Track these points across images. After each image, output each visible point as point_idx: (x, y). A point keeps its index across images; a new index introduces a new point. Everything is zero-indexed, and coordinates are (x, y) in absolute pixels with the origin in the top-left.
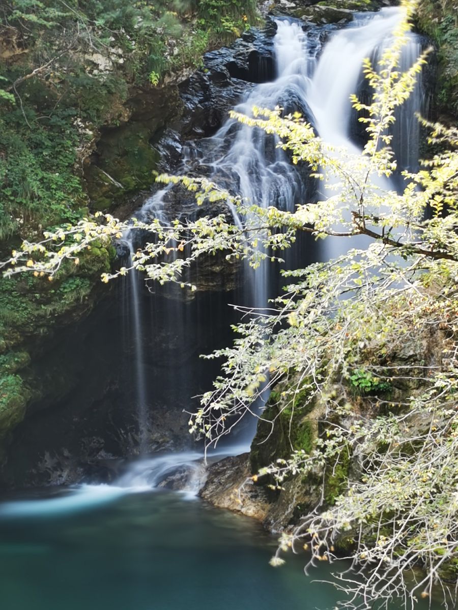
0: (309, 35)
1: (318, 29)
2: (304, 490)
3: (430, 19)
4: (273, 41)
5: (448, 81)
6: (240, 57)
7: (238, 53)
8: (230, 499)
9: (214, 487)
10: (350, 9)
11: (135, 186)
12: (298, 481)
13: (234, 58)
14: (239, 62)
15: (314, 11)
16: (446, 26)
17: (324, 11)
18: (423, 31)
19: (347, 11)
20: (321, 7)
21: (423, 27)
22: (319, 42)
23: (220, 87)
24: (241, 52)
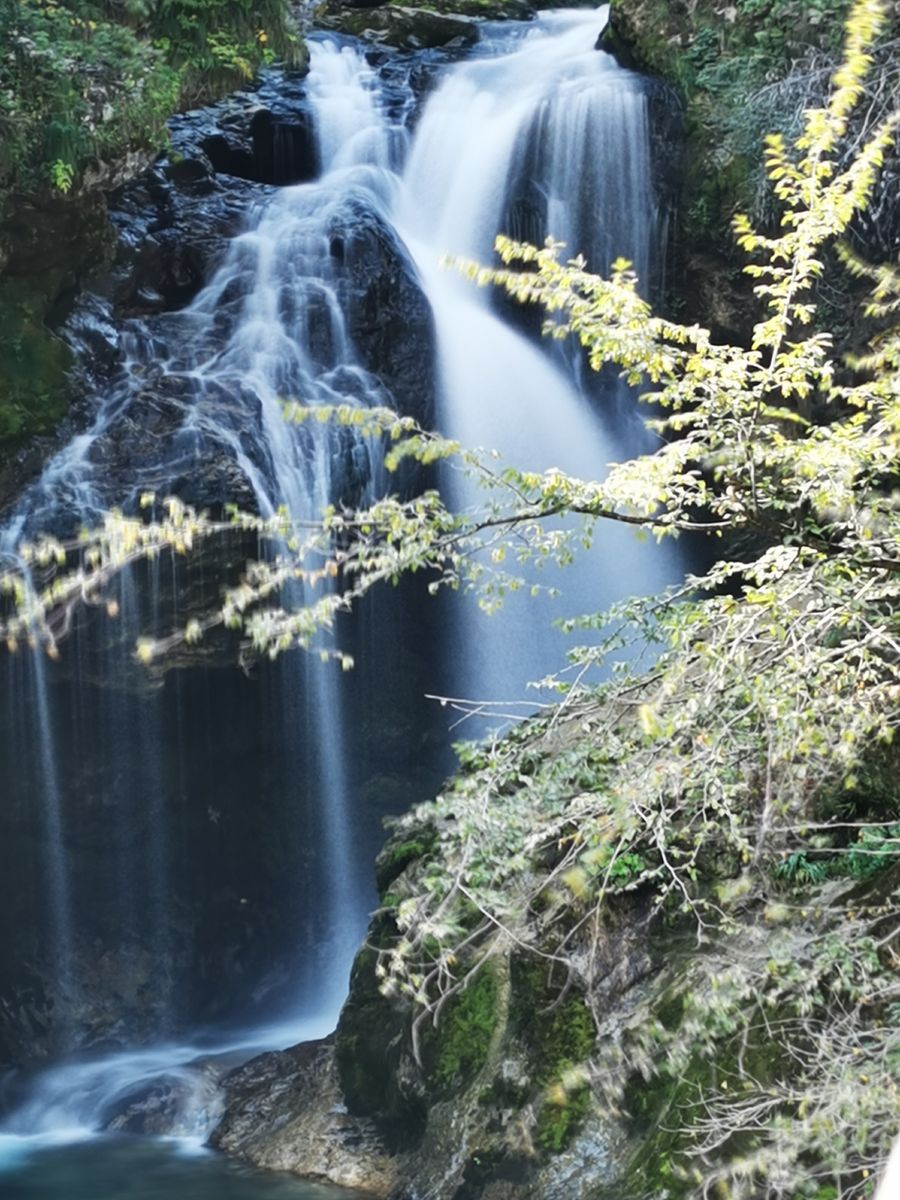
0: (385, 75)
1: (405, 61)
2: (487, 1120)
3: (661, 37)
4: (304, 89)
5: (710, 178)
6: (233, 126)
7: (227, 116)
8: (294, 1151)
9: (247, 1123)
10: (469, 15)
11: (22, 426)
12: (469, 1101)
13: (219, 126)
14: (232, 137)
15: (391, 18)
16: (700, 52)
17: (413, 18)
18: (646, 64)
19: (464, 19)
20: (406, 9)
21: (646, 55)
22: (410, 90)
23: (193, 195)
24: (234, 113)
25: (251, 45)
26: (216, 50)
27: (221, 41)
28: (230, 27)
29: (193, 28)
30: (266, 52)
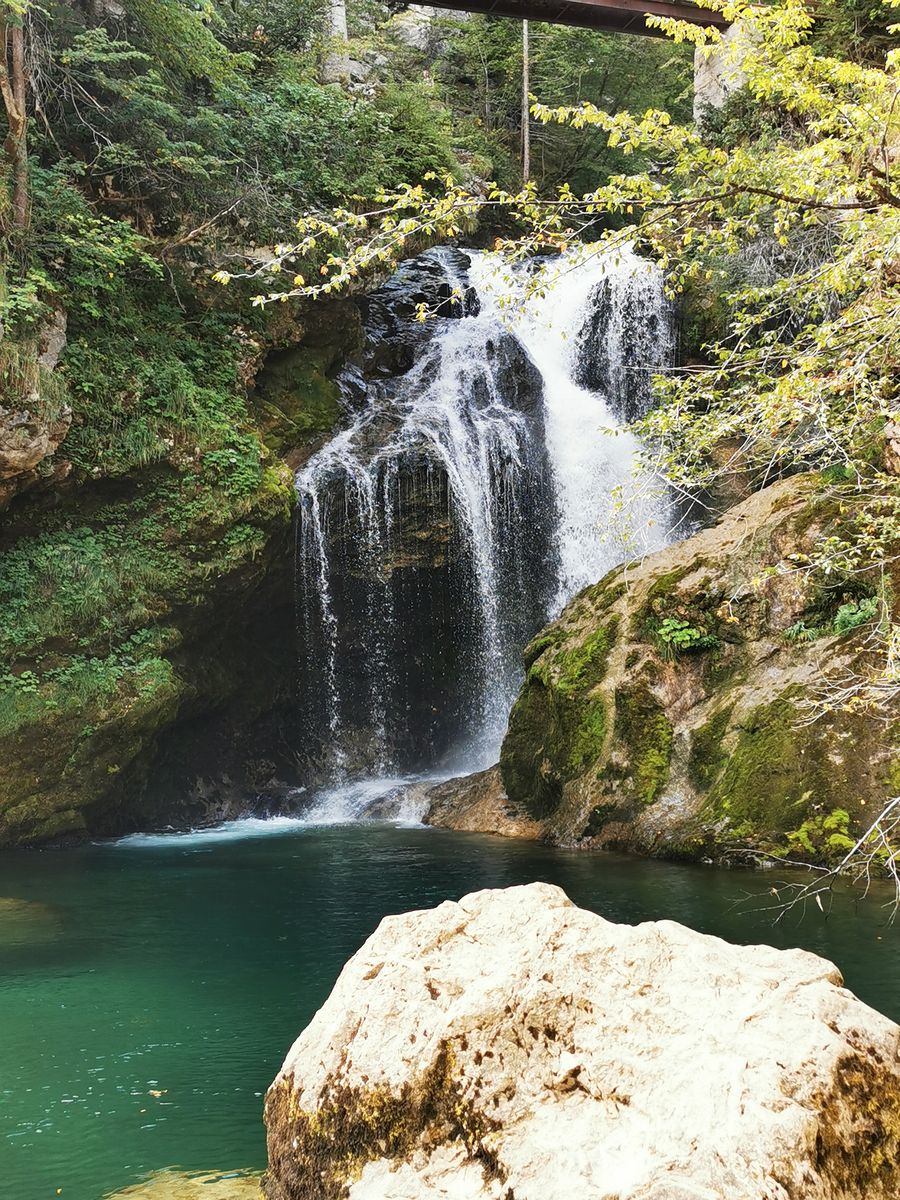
2: (603, 788)
5: (700, 314)
8: (476, 820)
9: (445, 811)
11: (312, 425)
12: (590, 777)
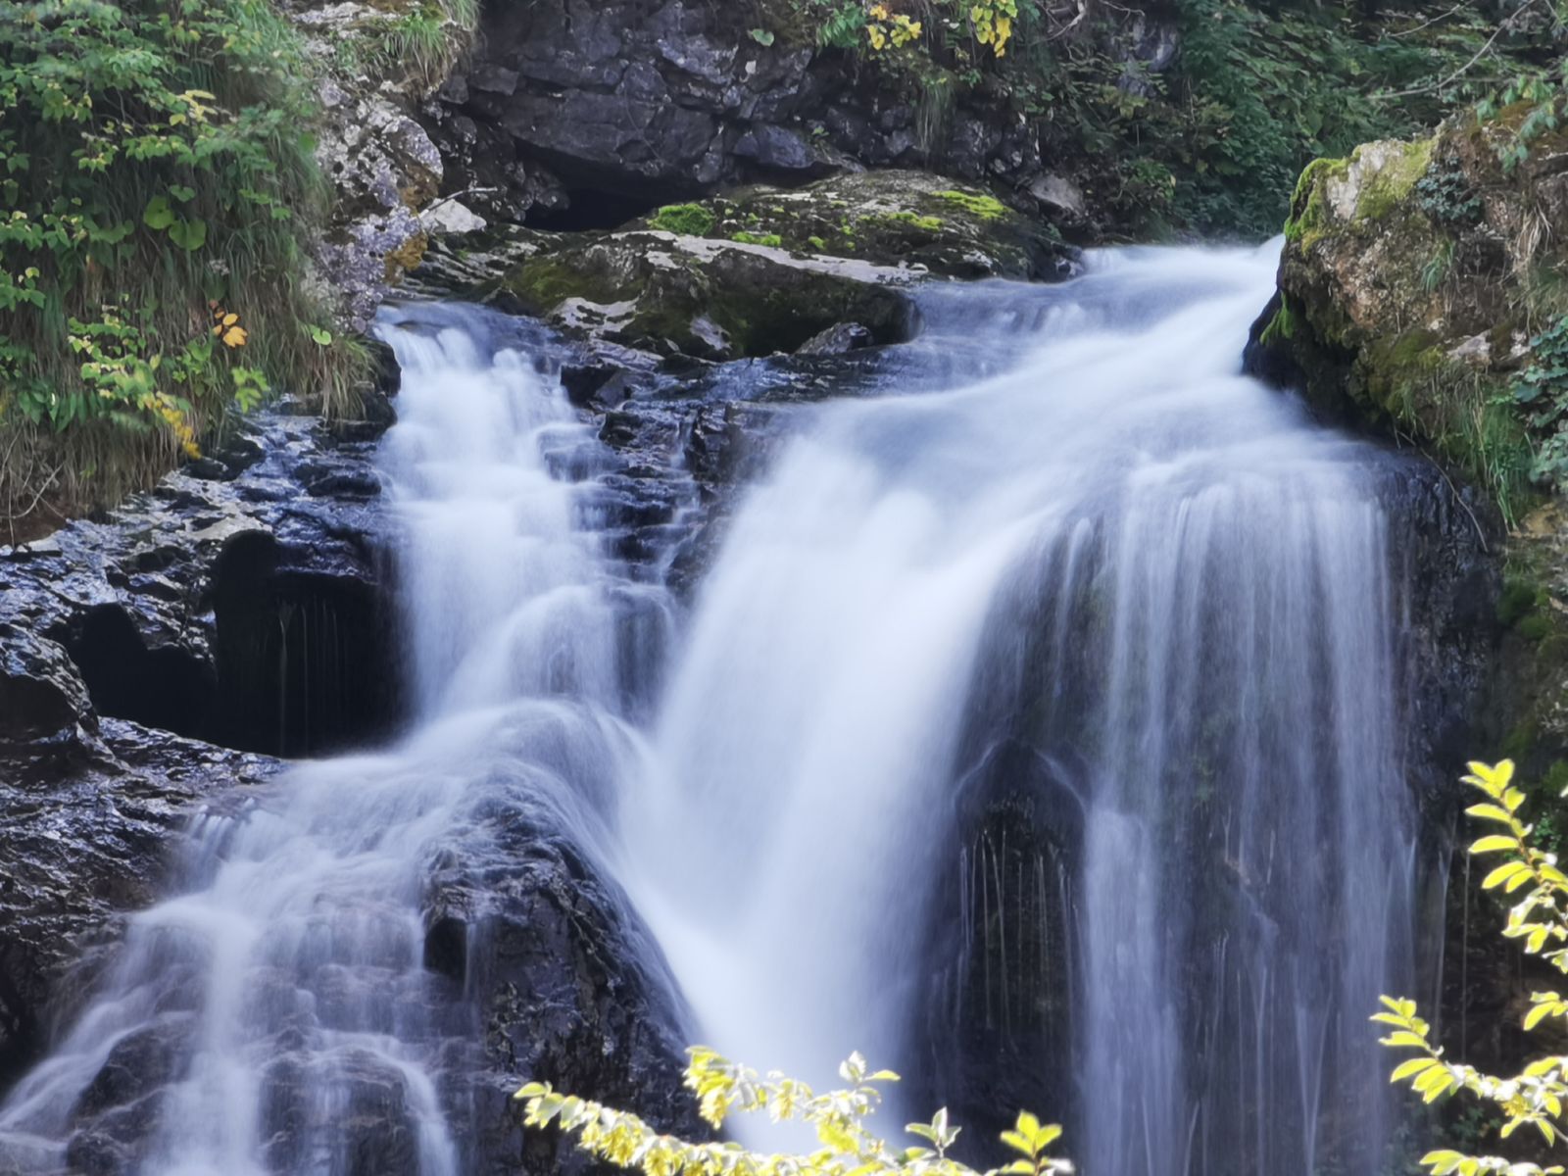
0: (616, 433)
1: (678, 393)
3: (1430, 339)
4: (376, 472)
6: (160, 578)
7: (142, 547)
10: (879, 260)
13: (115, 580)
14: (153, 609)
15: (644, 268)
16: (1545, 387)
17: (710, 269)
18: (1386, 417)
19: (861, 271)
20: (688, 242)
21: (1386, 390)
22: (688, 479)
23: (28, 781)
24: (164, 540)
25: (196, 357)
26: (92, 369)
27: (108, 344)
28: (138, 300)
29: (26, 306)
30: (239, 376)
